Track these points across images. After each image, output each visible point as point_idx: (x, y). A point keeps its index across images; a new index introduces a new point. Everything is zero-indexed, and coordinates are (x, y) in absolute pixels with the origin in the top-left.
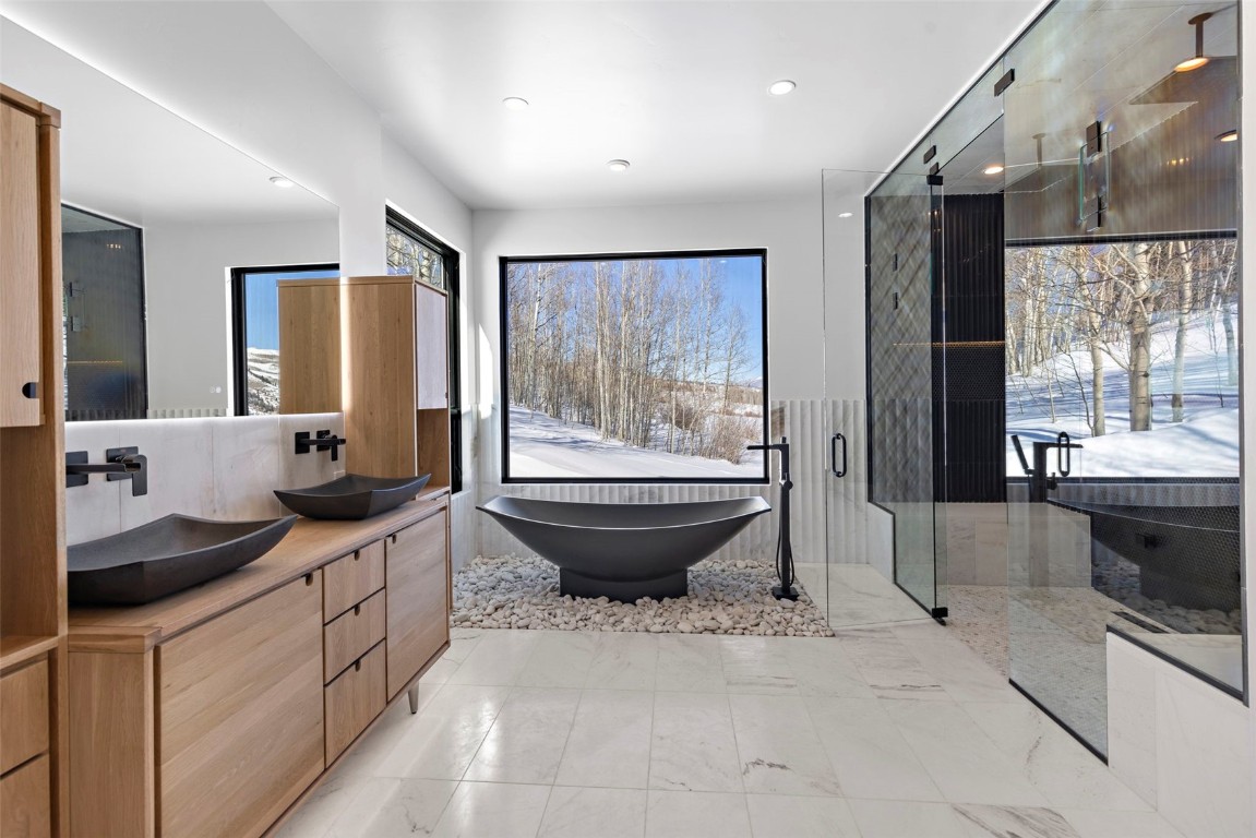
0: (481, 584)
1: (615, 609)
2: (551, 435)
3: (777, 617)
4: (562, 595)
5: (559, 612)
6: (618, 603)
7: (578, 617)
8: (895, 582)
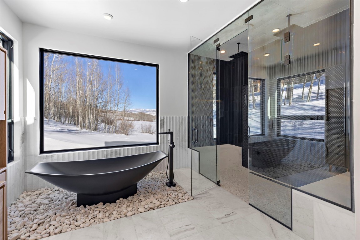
0: (27, 210)
1: (107, 208)
2: (58, 129)
3: (173, 196)
4: (78, 206)
5: (78, 217)
6: (108, 204)
7: (90, 218)
8: (199, 173)
